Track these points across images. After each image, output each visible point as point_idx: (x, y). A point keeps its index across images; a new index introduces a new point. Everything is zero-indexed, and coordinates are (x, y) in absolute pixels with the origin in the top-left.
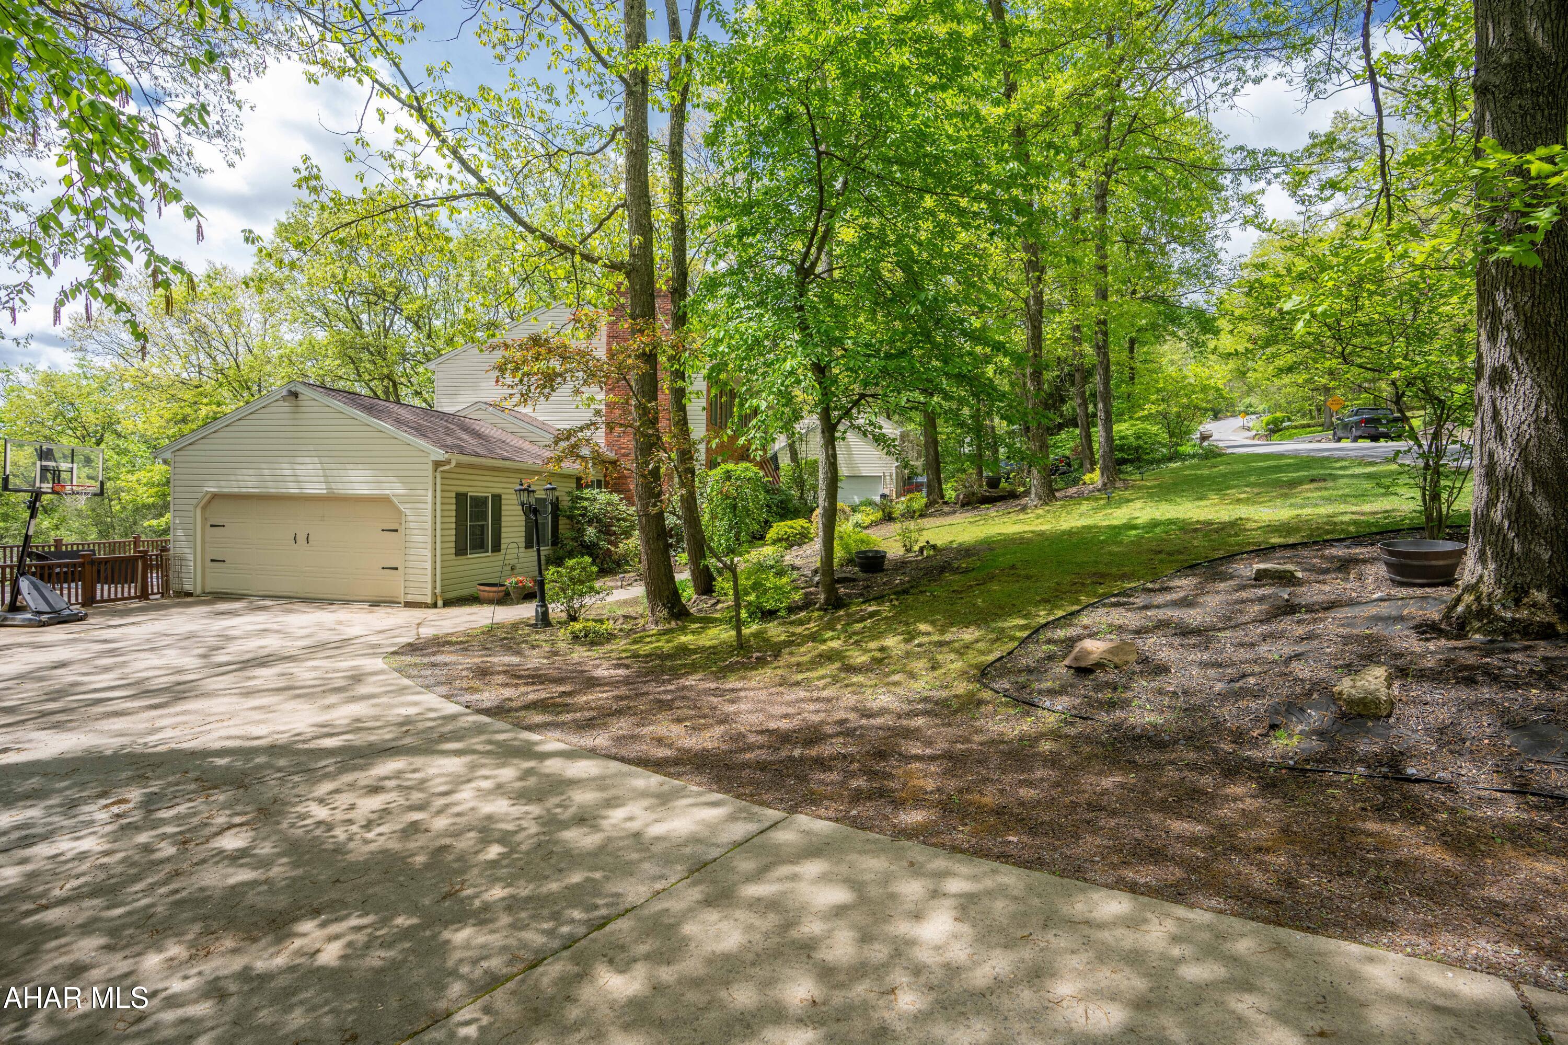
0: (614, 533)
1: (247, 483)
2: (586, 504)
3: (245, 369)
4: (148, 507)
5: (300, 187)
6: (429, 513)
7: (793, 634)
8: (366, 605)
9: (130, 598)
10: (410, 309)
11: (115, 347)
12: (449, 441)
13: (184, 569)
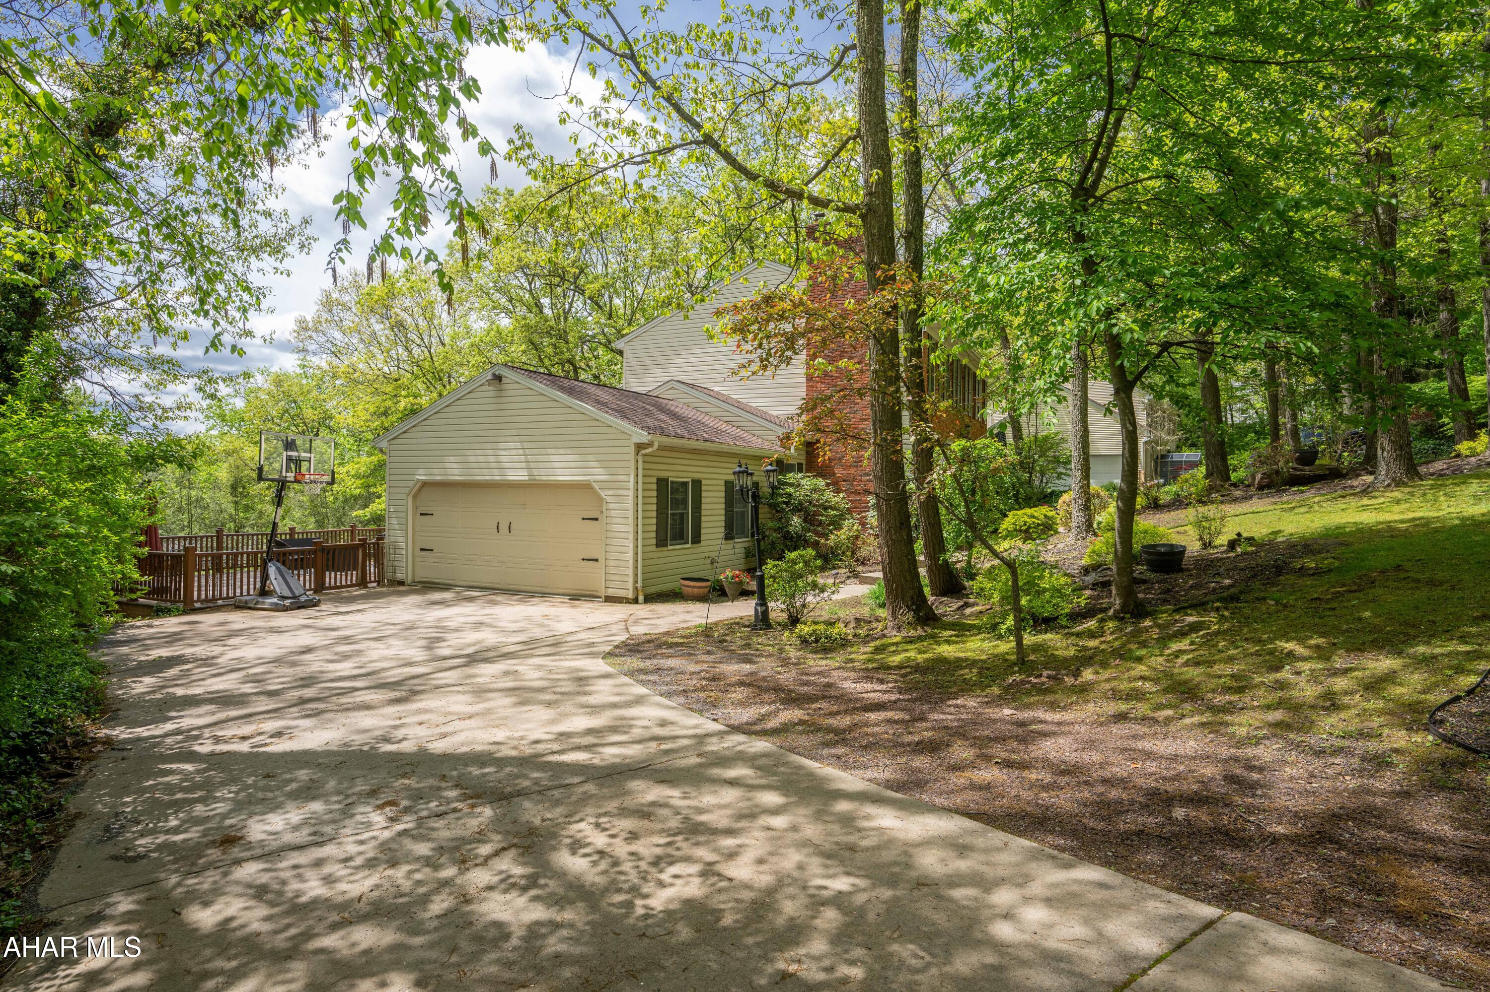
0: (820, 523)
1: (455, 474)
2: (790, 490)
3: (438, 361)
4: (356, 498)
5: (510, 158)
6: (631, 500)
7: (1085, 648)
8: (566, 599)
9: (352, 586)
10: (592, 288)
11: (329, 345)
12: (650, 422)
13: (398, 558)
